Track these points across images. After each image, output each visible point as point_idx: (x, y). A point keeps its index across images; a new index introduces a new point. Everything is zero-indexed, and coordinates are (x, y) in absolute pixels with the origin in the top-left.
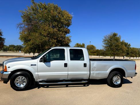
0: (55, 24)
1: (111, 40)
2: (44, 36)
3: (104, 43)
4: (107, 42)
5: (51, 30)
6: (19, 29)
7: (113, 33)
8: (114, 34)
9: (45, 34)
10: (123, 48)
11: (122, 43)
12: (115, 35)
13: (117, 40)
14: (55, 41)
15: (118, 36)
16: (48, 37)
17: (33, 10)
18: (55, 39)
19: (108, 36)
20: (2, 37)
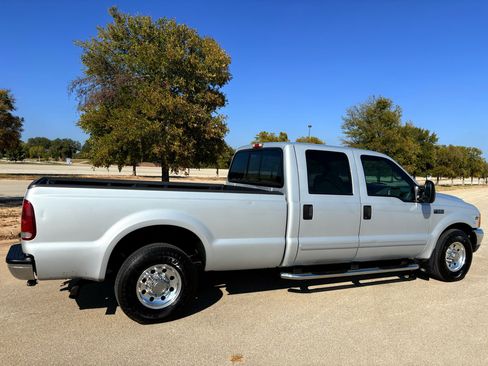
0: (178, 83)
1: (369, 122)
2: (149, 119)
3: (347, 131)
4: (356, 128)
5: (169, 102)
6: (74, 94)
7: (377, 98)
8: (379, 103)
9: (153, 114)
10: (407, 149)
11: (406, 132)
12: (383, 105)
13: (390, 122)
14: (181, 131)
15: (393, 110)
16: (160, 120)
17: (116, 37)
18: (178, 126)
19: (359, 107)
20: (14, 114)
